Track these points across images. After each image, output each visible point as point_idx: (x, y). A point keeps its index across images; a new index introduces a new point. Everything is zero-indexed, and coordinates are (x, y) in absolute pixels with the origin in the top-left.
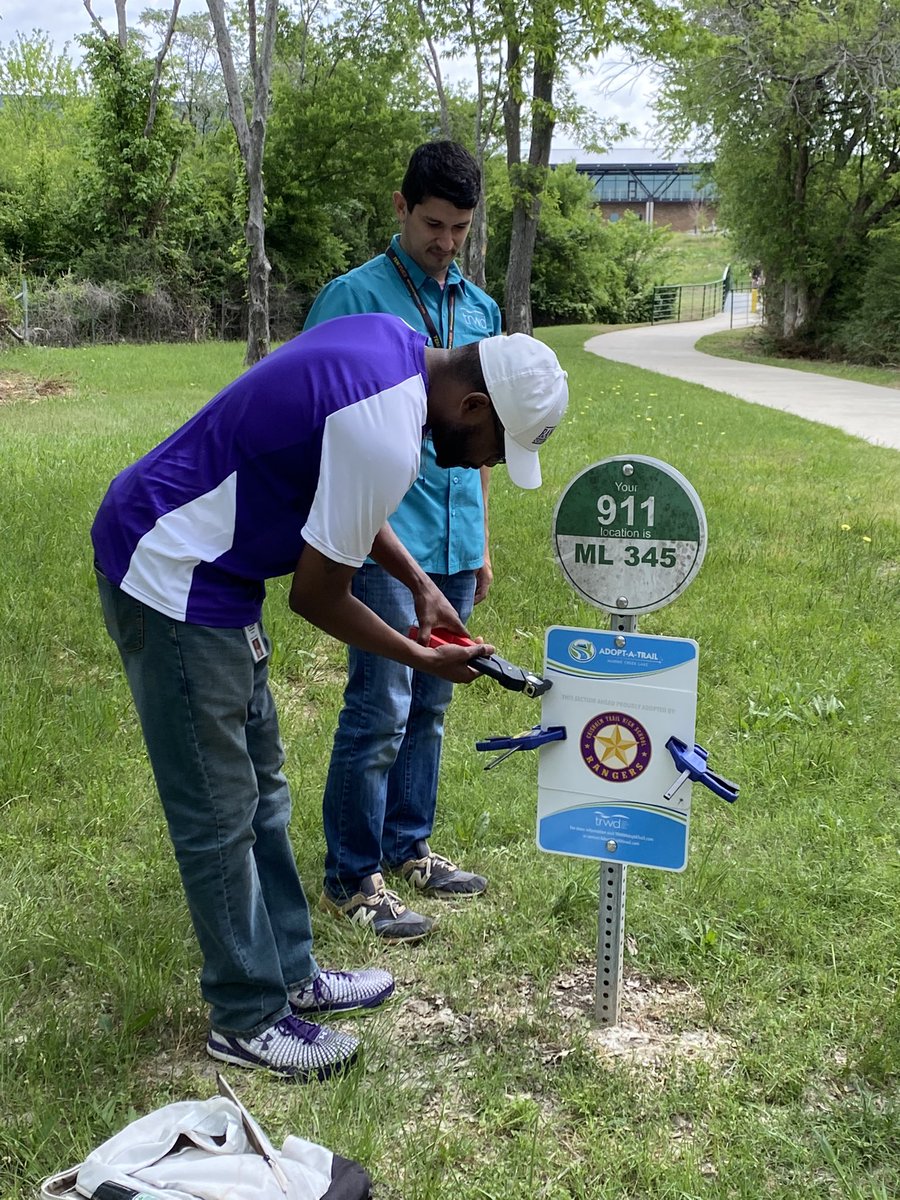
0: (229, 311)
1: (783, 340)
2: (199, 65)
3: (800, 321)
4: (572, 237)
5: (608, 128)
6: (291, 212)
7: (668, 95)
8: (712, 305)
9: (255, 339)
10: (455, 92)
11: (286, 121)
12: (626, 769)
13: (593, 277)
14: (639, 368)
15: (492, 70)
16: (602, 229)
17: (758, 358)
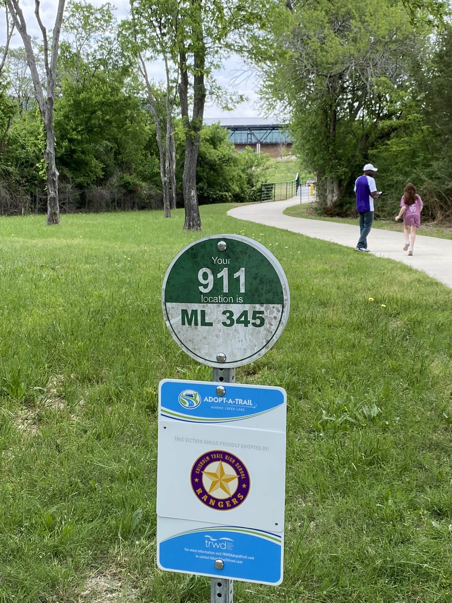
0: (40, 199)
1: (327, 208)
2: (23, 74)
3: (335, 198)
4: (219, 159)
5: (234, 97)
6: (73, 148)
7: (265, 87)
8: (291, 192)
9: (51, 212)
10: (157, 87)
11: (69, 101)
12: (230, 499)
13: (231, 179)
14: (255, 223)
15: (174, 72)
16: (235, 155)
17: (315, 217)
